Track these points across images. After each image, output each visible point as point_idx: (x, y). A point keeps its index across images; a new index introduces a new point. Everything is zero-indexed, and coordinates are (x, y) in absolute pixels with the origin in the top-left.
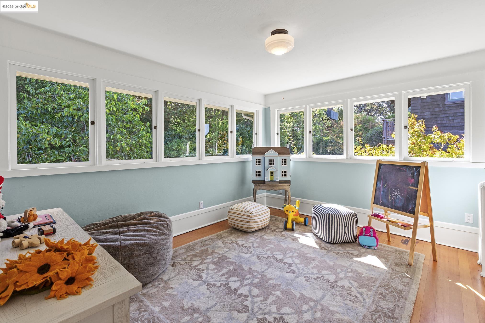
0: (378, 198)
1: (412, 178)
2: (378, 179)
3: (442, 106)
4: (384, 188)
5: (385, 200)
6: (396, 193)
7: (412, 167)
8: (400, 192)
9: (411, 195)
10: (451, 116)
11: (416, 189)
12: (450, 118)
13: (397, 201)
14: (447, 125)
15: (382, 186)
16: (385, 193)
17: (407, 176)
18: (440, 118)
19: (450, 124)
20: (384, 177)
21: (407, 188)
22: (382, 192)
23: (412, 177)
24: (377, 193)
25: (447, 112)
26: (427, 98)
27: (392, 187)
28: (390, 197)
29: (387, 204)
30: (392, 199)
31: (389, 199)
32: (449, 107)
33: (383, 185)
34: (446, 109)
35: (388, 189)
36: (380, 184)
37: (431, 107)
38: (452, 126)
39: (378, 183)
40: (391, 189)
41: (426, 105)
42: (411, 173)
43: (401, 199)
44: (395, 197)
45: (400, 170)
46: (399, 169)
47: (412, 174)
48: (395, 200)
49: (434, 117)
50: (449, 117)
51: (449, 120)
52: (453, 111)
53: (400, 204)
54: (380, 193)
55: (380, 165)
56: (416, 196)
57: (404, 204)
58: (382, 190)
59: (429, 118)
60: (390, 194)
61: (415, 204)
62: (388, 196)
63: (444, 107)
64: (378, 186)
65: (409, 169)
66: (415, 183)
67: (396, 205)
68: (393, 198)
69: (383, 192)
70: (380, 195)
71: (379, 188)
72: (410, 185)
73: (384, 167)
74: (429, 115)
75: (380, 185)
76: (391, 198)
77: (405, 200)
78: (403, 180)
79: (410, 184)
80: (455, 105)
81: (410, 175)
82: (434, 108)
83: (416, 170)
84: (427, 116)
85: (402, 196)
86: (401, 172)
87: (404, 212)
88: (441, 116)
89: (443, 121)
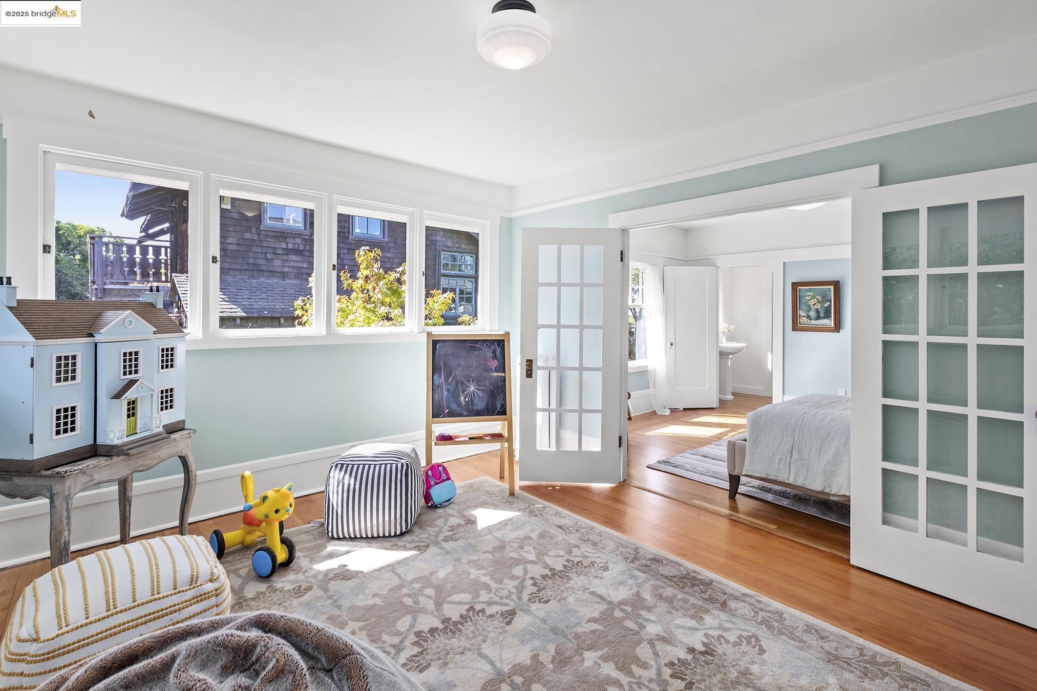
0: (439, 406)
1: (493, 360)
2: (435, 369)
3: (256, 231)
4: (448, 384)
5: (454, 406)
6: (472, 388)
7: (493, 342)
8: (479, 386)
9: (497, 387)
10: (269, 253)
11: (503, 374)
12: (269, 256)
13: (476, 401)
14: (263, 268)
15: (445, 380)
16: (453, 392)
17: (486, 357)
18: (252, 253)
19: (267, 267)
20: (446, 365)
21: (488, 376)
22: (446, 393)
23: (494, 357)
24: (436, 396)
25: (264, 244)
26: (232, 211)
27: (463, 379)
28: (462, 398)
29: (458, 412)
30: (467, 400)
31: (460, 401)
32: (267, 236)
33: (447, 379)
34: (262, 239)
35: (457, 384)
36: (440, 377)
37: (238, 228)
38: (271, 271)
39: (435, 376)
40: (462, 383)
41: (230, 223)
42: (491, 351)
43: (482, 397)
44: (471, 395)
45: (473, 348)
46: (470, 346)
47: (493, 353)
48: (472, 401)
49: (243, 248)
50: (266, 253)
51: (266, 259)
52: (272, 243)
53: (480, 405)
54: (443, 394)
55: (435, 343)
56: (505, 385)
57: (487, 404)
58: (445, 388)
59: (234, 250)
60: (461, 393)
61: (505, 399)
62: (458, 397)
63: (259, 234)
64: (436, 383)
65: (487, 345)
66: (499, 366)
67: (475, 408)
68: (468, 398)
69: (448, 391)
70: (443, 398)
71: (438, 386)
72: (493, 372)
73: (443, 346)
74: (235, 245)
75: (441, 380)
76: (465, 398)
77: (488, 397)
78: (481, 365)
79: (492, 369)
80: (275, 234)
81: (489, 354)
82: (244, 232)
83: (499, 346)
84: (232, 245)
85: (482, 390)
86: (475, 351)
87: (490, 415)
88: (254, 250)
89: (258, 260)
